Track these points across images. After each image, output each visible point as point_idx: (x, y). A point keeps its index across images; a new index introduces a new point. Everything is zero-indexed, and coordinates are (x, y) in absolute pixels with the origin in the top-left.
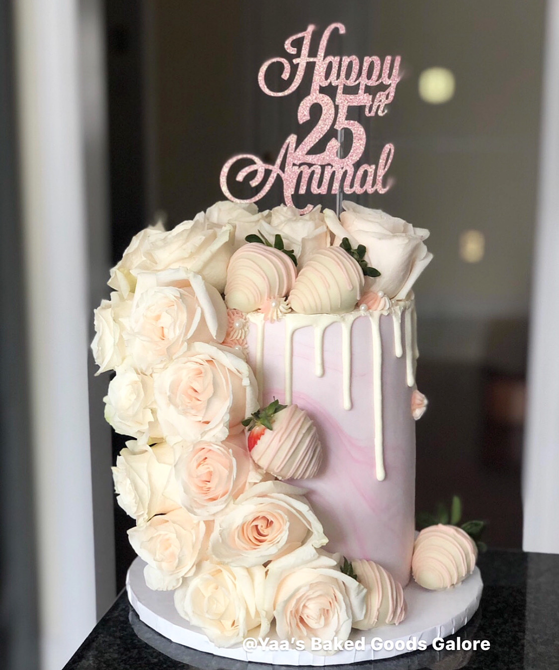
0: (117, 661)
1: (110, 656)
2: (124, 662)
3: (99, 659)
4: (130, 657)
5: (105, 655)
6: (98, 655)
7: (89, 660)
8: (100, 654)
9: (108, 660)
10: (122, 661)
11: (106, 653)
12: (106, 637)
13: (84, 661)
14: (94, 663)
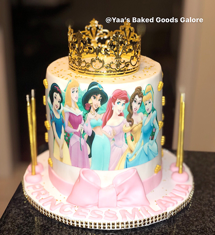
0: (22, 225)
1: (19, 222)
2: (26, 225)
3: (14, 224)
4: (29, 222)
5: (17, 221)
6: (13, 221)
7: (8, 224)
8: (14, 221)
9: (18, 225)
10: (25, 225)
11: (17, 220)
12: (16, 210)
13: (6, 226)
14: (11, 226)
